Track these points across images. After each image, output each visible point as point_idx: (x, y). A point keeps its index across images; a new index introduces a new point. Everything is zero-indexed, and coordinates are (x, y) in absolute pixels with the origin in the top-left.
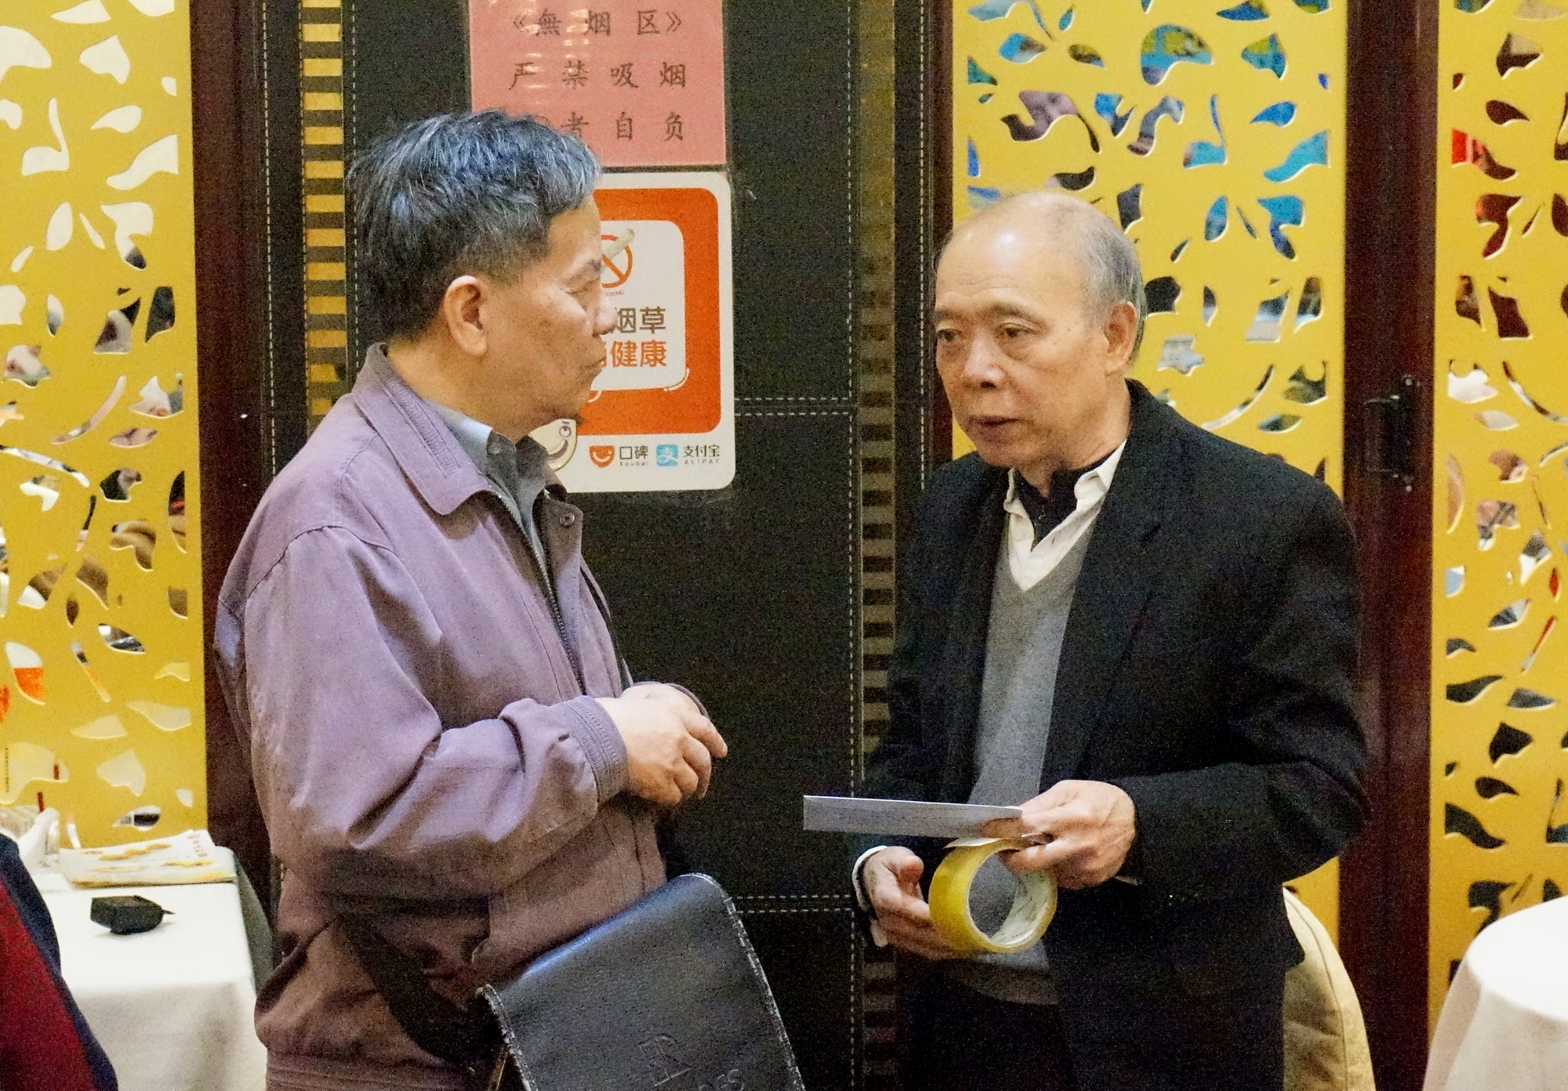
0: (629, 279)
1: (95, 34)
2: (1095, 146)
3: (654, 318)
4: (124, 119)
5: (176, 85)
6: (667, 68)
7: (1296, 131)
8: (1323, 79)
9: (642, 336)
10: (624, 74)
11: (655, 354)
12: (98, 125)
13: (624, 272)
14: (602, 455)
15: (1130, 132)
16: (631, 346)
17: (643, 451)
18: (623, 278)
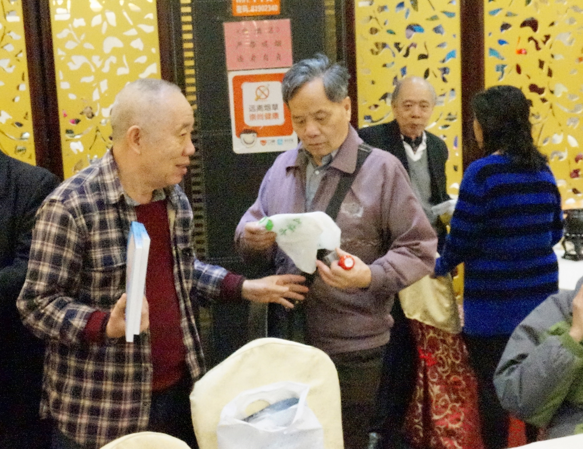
0: (270, 95)
1: (133, 38)
2: (394, 56)
3: (275, 107)
4: (143, 59)
5: (155, 50)
6: (276, 42)
7: (447, 50)
8: (454, 36)
9: (272, 112)
10: (265, 44)
11: (276, 115)
12: (136, 61)
13: (267, 95)
14: (263, 142)
15: (404, 52)
16: (270, 115)
17: (273, 141)
18: (267, 97)
